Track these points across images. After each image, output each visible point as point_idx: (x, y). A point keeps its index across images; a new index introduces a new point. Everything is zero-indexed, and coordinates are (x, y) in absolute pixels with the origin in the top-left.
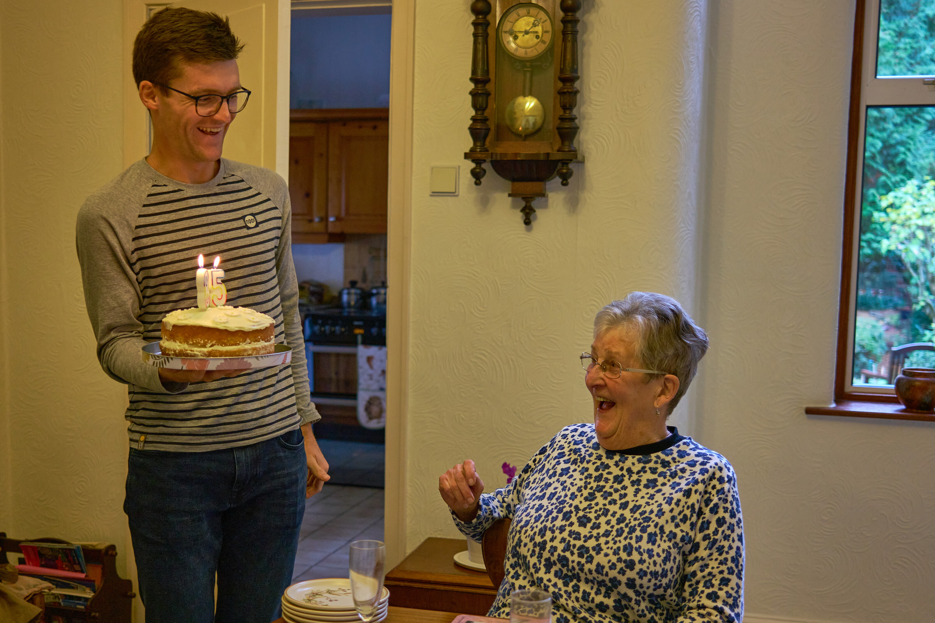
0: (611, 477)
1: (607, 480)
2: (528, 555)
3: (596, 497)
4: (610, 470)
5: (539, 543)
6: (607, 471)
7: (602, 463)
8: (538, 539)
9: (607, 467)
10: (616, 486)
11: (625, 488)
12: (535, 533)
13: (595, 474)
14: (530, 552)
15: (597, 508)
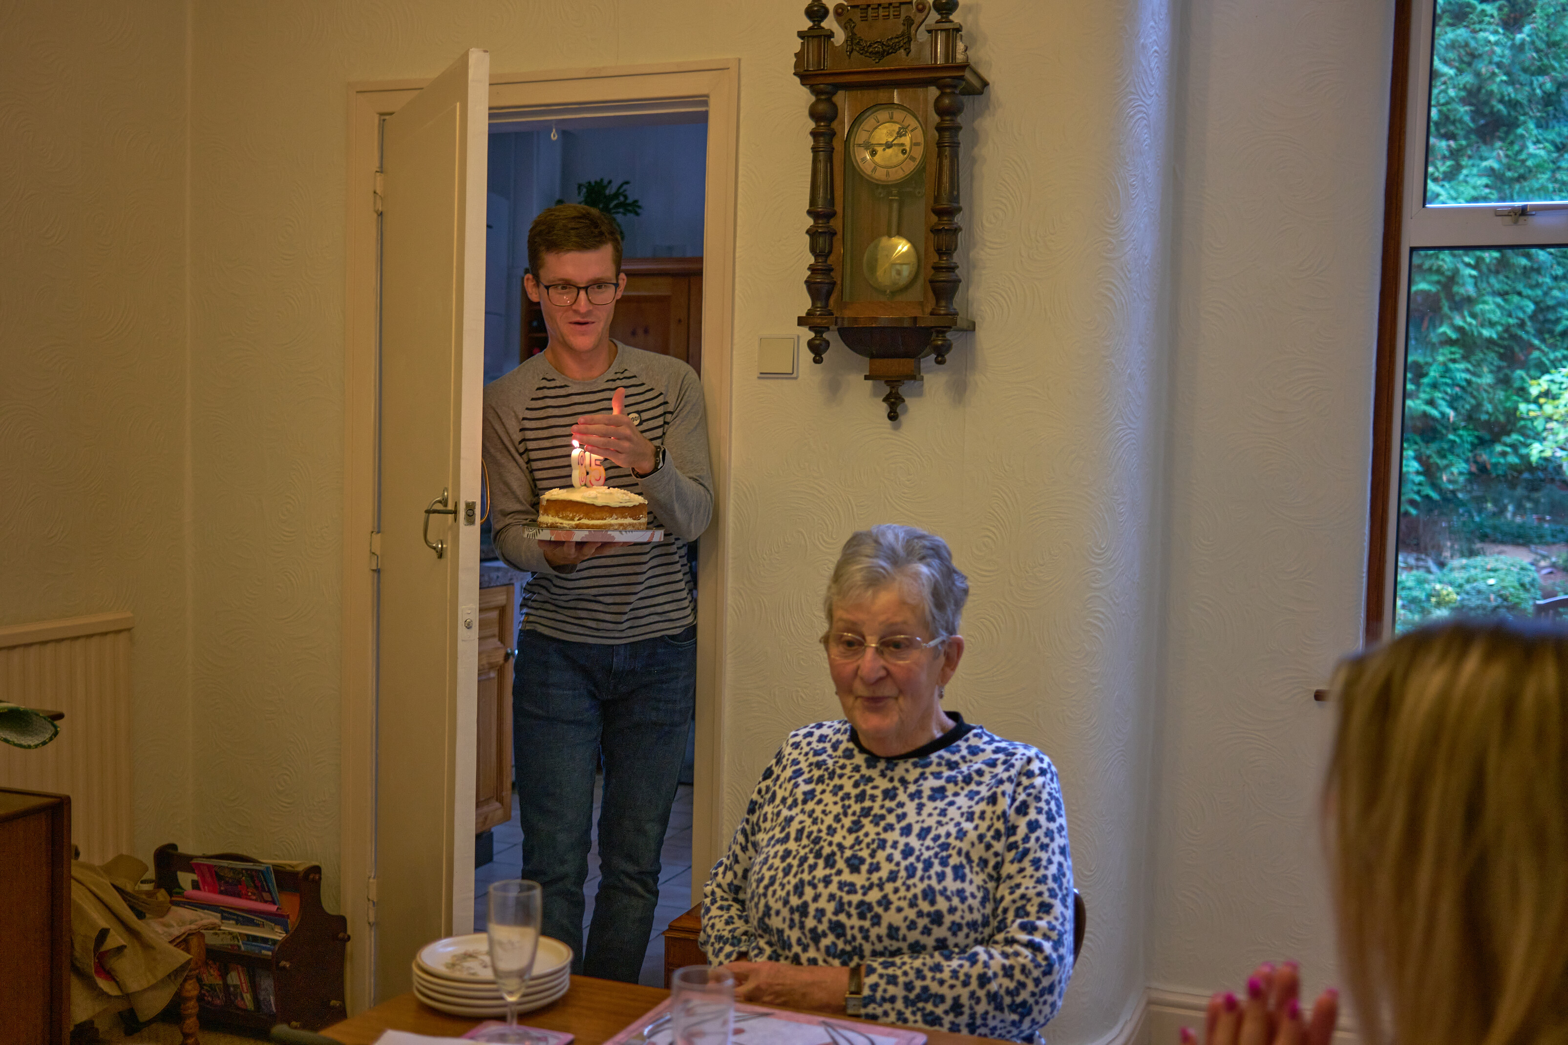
0: (878, 792)
1: (873, 798)
2: (785, 926)
3: (863, 826)
4: (875, 783)
5: (798, 907)
6: (870, 785)
7: (863, 776)
8: (795, 901)
9: (870, 779)
10: (888, 804)
11: (901, 805)
12: (788, 893)
13: (854, 792)
14: (788, 922)
15: (868, 840)
